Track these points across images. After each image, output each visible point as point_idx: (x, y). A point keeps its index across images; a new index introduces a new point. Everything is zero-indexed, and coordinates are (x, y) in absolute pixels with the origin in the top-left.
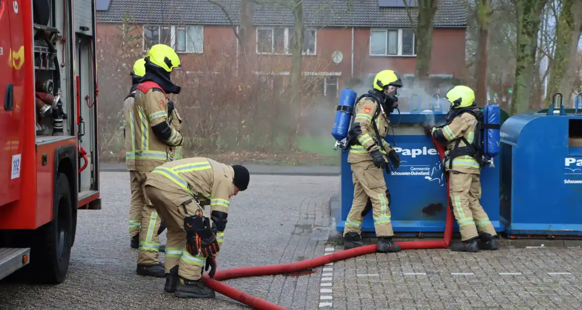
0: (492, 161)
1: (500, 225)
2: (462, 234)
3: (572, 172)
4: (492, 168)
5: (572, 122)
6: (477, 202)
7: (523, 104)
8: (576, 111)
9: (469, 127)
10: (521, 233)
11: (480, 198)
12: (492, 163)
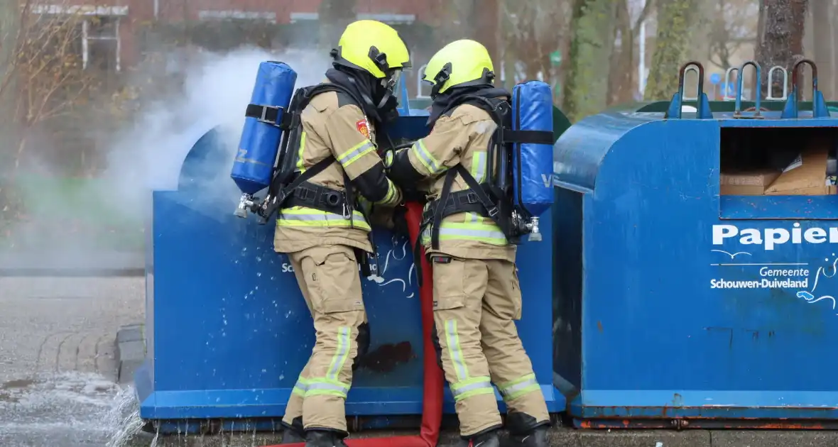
0: (534, 225)
1: (555, 395)
2: (461, 418)
3: (730, 260)
4: (536, 242)
5: (728, 134)
6: (512, 329)
7: (591, 89)
8: (737, 108)
9: (471, 139)
10: (607, 414)
11: (519, 317)
12: (535, 229)
